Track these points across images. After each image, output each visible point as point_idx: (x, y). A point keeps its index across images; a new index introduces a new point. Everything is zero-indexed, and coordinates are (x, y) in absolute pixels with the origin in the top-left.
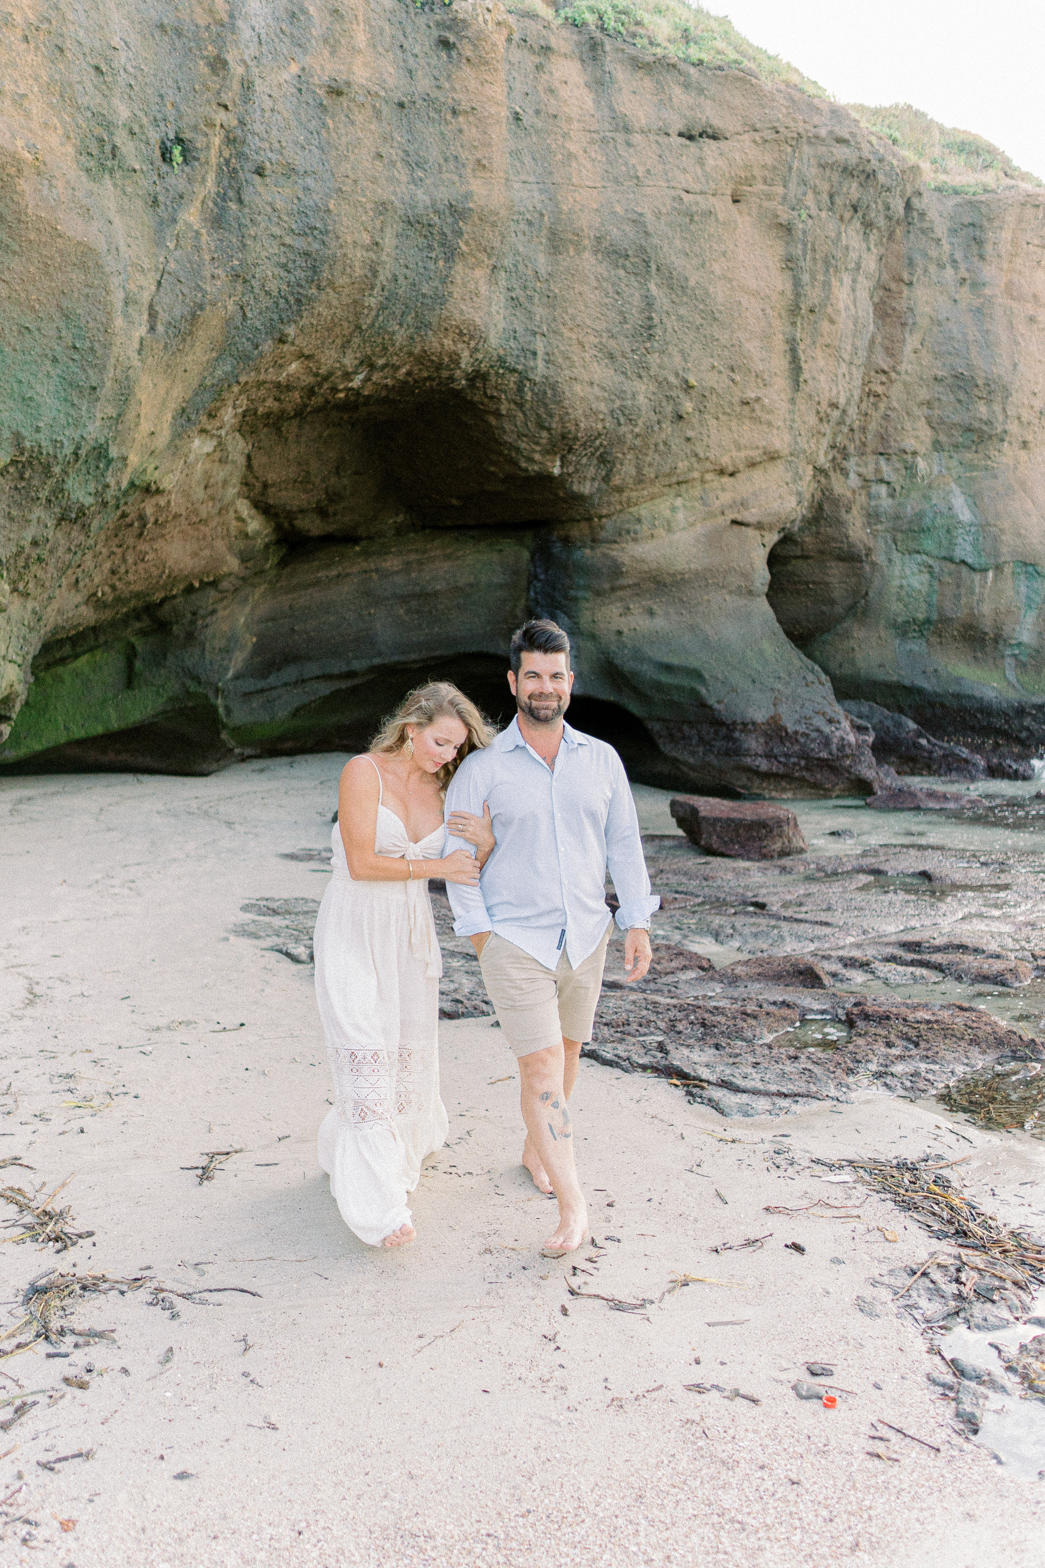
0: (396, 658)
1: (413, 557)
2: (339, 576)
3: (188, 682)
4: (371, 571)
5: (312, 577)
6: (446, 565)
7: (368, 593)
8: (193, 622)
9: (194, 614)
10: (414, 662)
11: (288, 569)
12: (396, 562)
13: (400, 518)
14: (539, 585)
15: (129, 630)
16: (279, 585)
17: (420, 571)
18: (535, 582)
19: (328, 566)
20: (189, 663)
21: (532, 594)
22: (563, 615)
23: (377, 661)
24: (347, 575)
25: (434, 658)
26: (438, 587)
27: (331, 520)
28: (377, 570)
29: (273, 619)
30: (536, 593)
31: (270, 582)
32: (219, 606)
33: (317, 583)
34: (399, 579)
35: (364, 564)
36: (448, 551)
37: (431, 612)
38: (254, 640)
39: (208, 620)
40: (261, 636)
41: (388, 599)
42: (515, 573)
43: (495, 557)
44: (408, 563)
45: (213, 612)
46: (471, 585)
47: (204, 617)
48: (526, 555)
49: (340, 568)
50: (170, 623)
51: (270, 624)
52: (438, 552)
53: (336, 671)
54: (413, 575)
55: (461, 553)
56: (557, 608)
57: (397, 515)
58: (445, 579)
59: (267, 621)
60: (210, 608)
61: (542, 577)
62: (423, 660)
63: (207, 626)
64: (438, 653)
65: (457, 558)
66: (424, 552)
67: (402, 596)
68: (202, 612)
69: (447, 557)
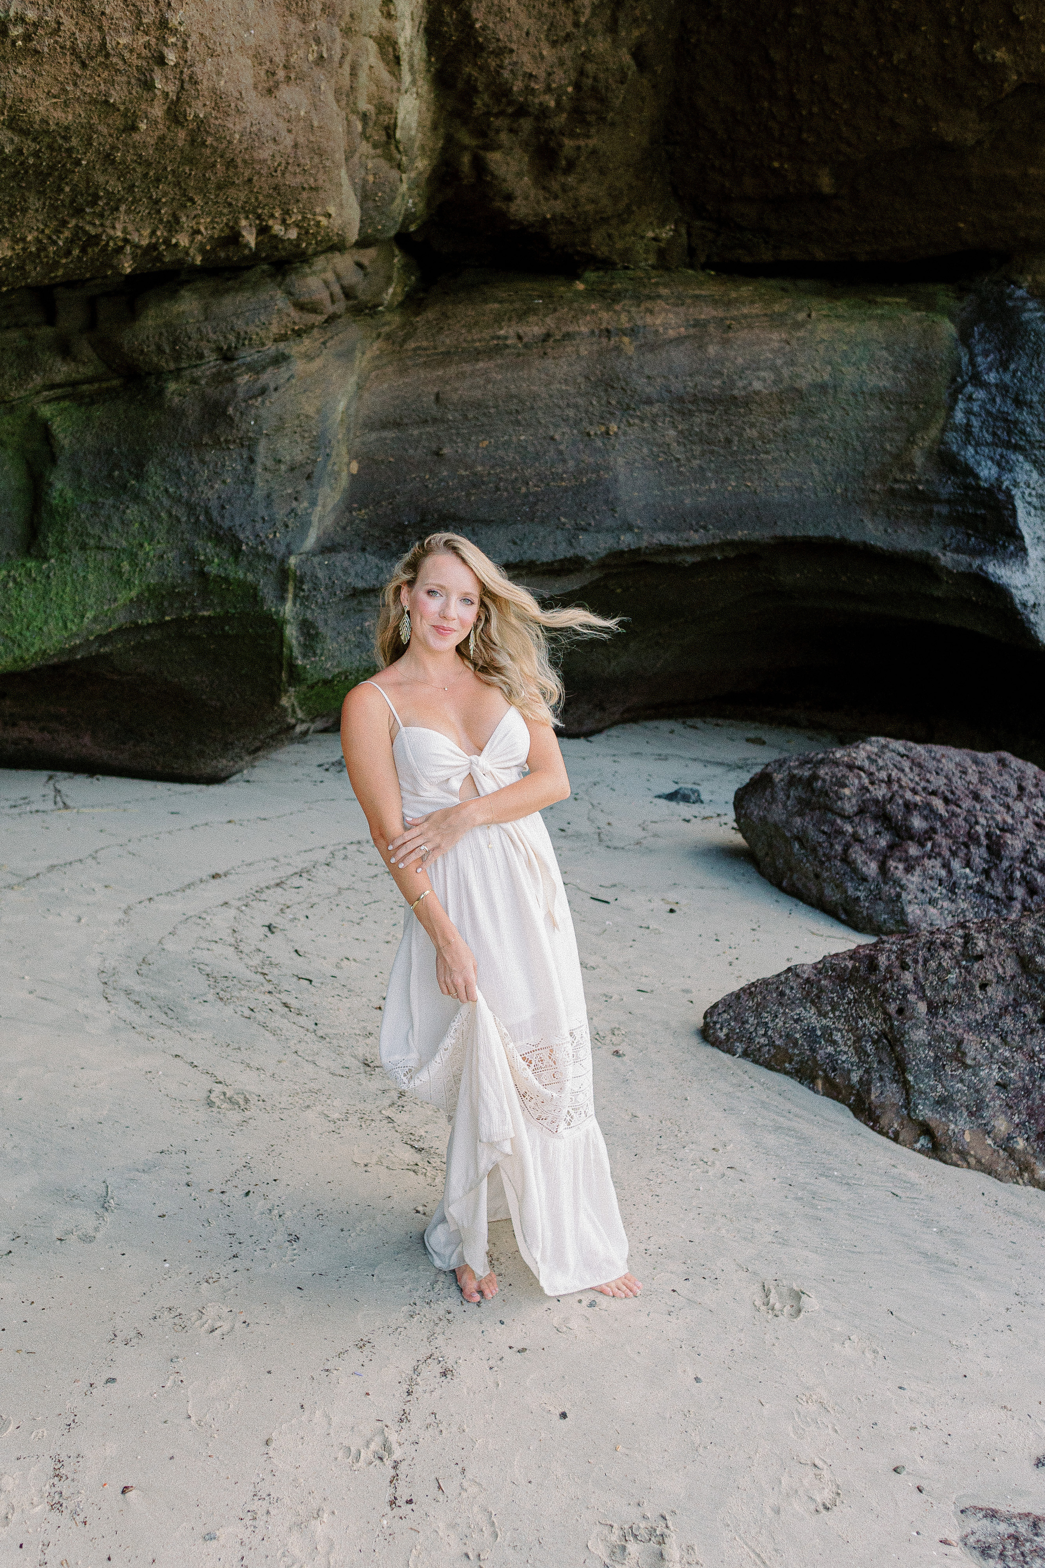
0: (662, 538)
1: (707, 312)
2: (548, 336)
3: (206, 549)
4: (624, 332)
5: (487, 333)
6: (776, 337)
7: (607, 383)
8: (225, 378)
9: (227, 356)
10: (694, 549)
11: (430, 314)
12: (672, 318)
13: (666, 233)
14: (980, 394)
15: (38, 380)
16: (411, 345)
17: (725, 342)
18: (969, 388)
19: (522, 316)
20: (210, 494)
21: (959, 416)
22: (1027, 466)
23: (627, 540)
24: (568, 336)
25: (732, 544)
26: (757, 385)
27: (555, 186)
28: (633, 332)
29: (397, 424)
30: (968, 412)
31: (388, 337)
32: (294, 349)
33: (496, 350)
34: (679, 357)
35: (605, 315)
36: (777, 308)
37: (729, 441)
38: (354, 467)
39: (266, 377)
40: (368, 461)
41: (649, 402)
42: (922, 366)
43: (875, 331)
44: (697, 324)
45: (280, 359)
46: (823, 388)
47: (256, 369)
48: (948, 328)
49: (550, 321)
50: (160, 374)
51: (389, 434)
52: (757, 309)
53: (545, 555)
54: (712, 350)
55: (801, 316)
56: (1017, 448)
57: (662, 223)
58: (774, 368)
59: (384, 426)
60: (271, 348)
61: (992, 378)
62: (711, 547)
63: (263, 391)
64: (740, 534)
65: (798, 326)
66: (729, 304)
67: (681, 400)
68: (248, 355)
69: (776, 321)
